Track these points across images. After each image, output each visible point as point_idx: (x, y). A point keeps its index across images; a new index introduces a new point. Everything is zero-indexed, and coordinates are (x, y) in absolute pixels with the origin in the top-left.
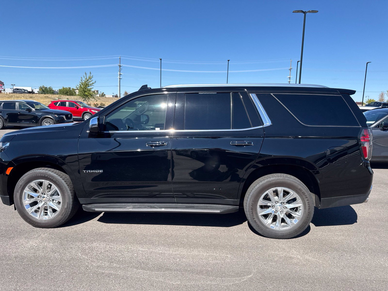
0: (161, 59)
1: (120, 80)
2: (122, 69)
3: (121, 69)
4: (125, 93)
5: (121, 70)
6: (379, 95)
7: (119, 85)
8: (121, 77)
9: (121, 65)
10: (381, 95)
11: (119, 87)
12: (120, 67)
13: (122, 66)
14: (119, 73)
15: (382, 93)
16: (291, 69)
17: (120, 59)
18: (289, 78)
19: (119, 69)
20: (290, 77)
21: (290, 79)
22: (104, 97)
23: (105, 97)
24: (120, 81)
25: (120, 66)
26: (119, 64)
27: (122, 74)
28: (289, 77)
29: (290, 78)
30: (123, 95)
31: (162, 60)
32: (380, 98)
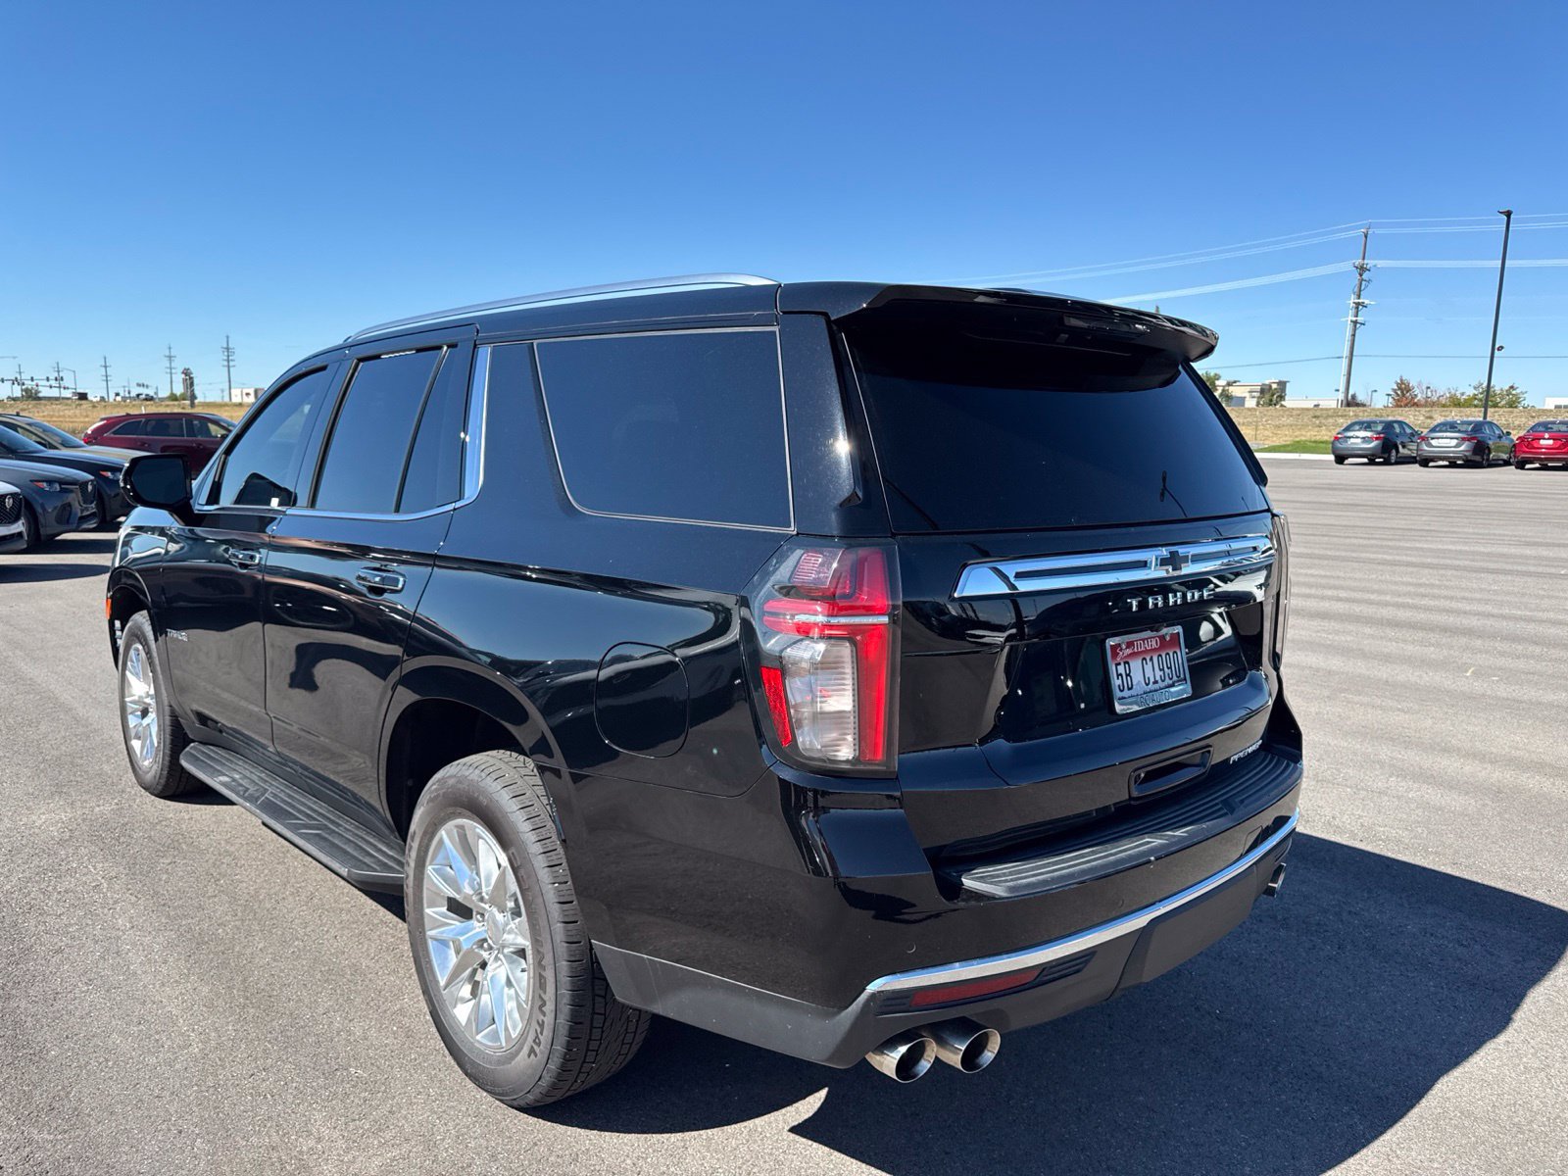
0: (1508, 214)
1: (1355, 330)
2: (1369, 281)
3: (1364, 283)
4: (1398, 384)
5: (1366, 286)
7: (1346, 352)
8: (1360, 319)
9: (1369, 263)
11: (1345, 362)
12: (1361, 275)
13: (1375, 266)
14: (1353, 299)
17: (1366, 237)
19: (1357, 282)
22: (1278, 407)
23: (1282, 406)
24: (1354, 335)
25: (1362, 269)
26: (1359, 262)
27: (1367, 302)
30: (1388, 395)
31: (1512, 216)
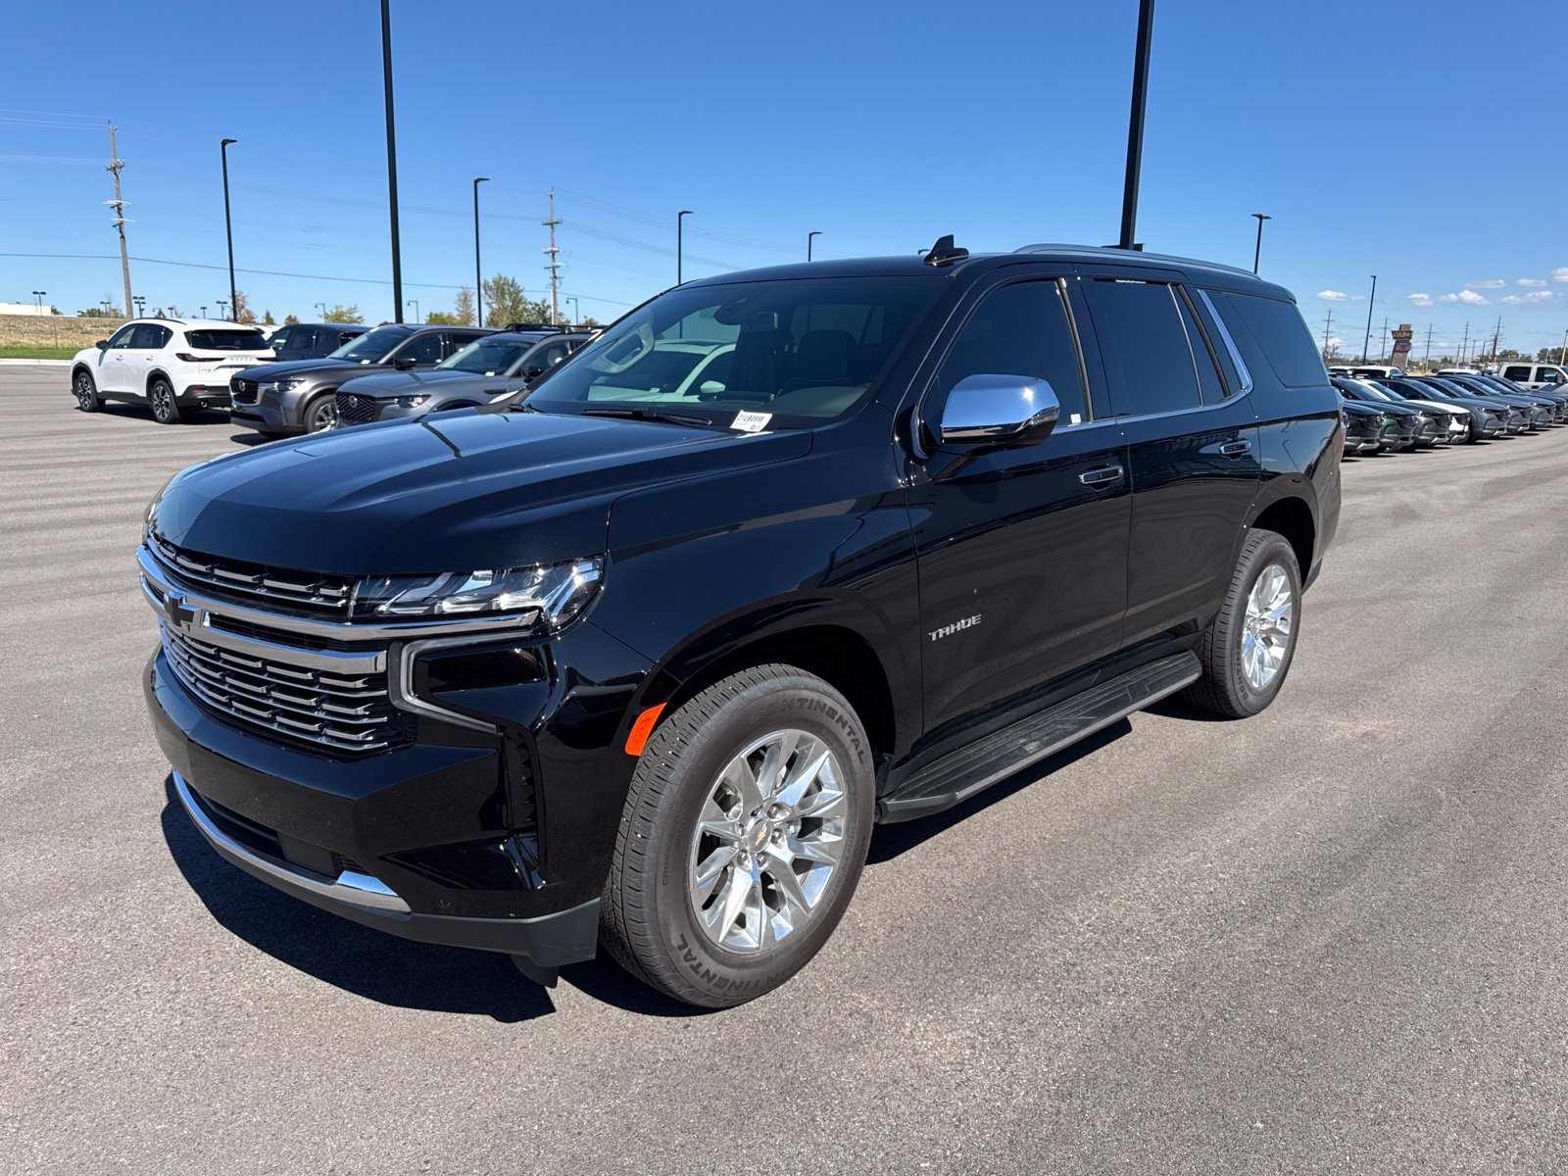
6: (456, 298)
10: (462, 298)
15: (462, 290)
16: (118, 170)
18: (113, 207)
20: (121, 204)
21: (122, 212)
28: (115, 202)
29: (119, 209)
32: (461, 309)
